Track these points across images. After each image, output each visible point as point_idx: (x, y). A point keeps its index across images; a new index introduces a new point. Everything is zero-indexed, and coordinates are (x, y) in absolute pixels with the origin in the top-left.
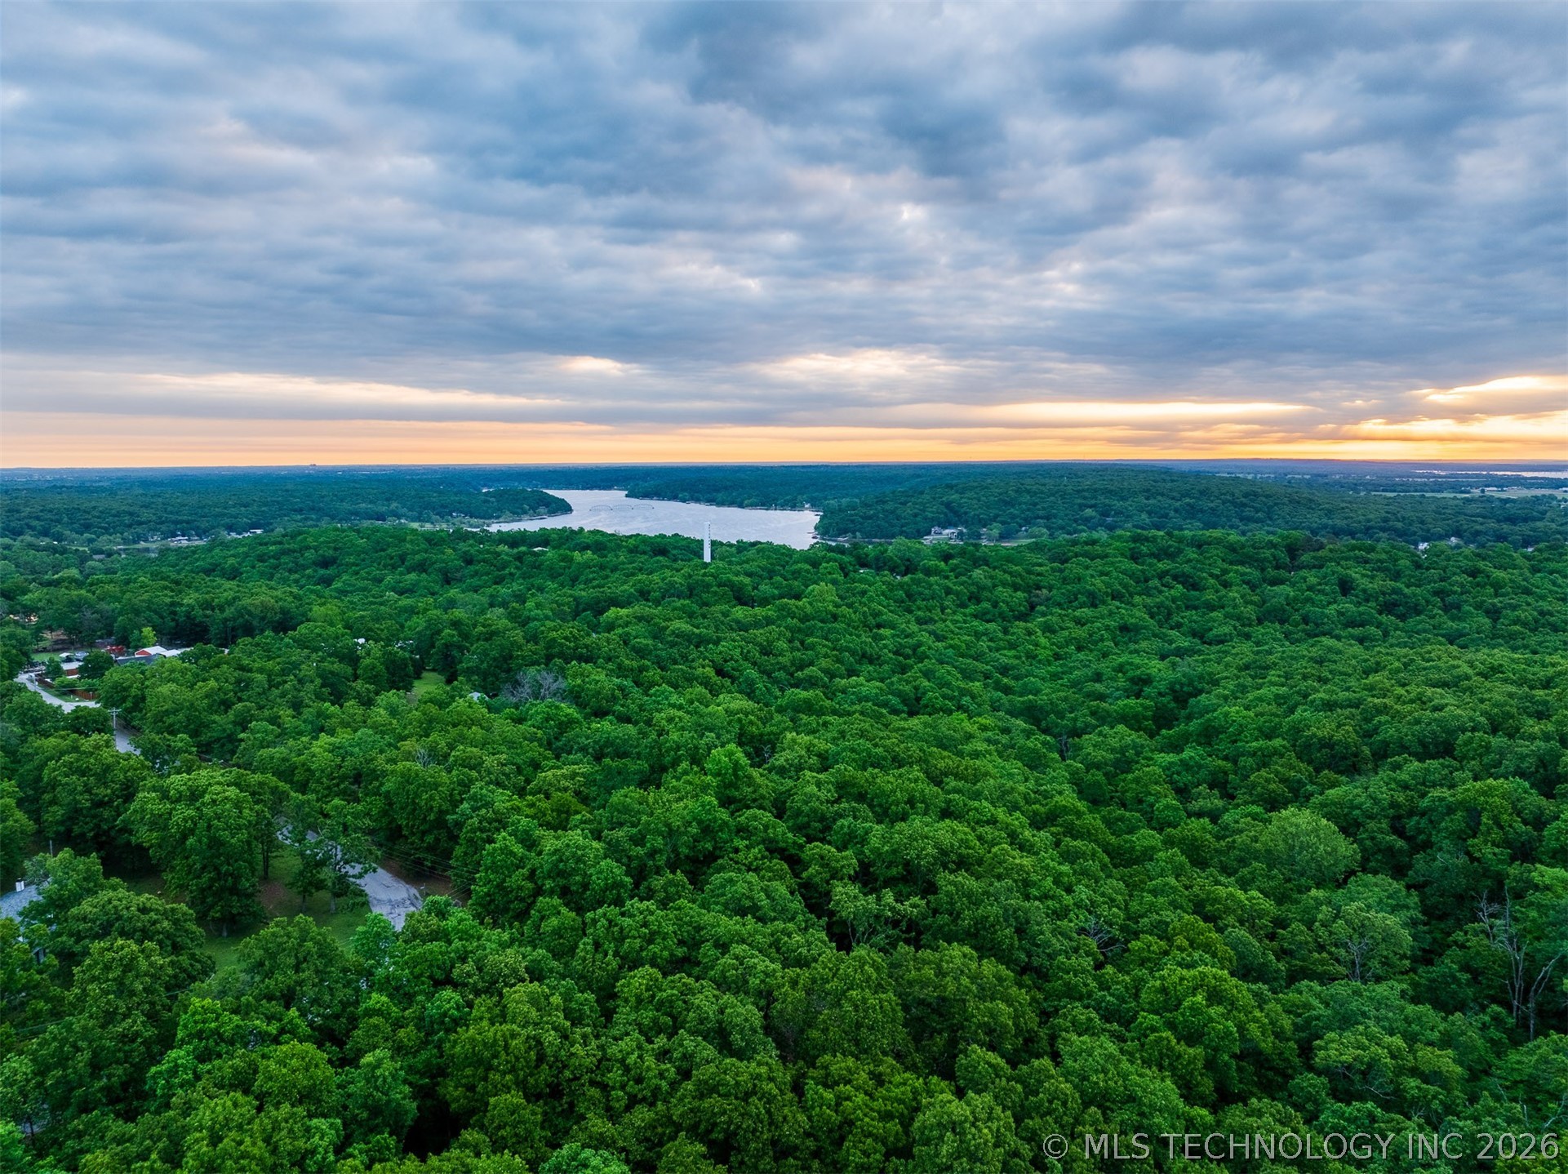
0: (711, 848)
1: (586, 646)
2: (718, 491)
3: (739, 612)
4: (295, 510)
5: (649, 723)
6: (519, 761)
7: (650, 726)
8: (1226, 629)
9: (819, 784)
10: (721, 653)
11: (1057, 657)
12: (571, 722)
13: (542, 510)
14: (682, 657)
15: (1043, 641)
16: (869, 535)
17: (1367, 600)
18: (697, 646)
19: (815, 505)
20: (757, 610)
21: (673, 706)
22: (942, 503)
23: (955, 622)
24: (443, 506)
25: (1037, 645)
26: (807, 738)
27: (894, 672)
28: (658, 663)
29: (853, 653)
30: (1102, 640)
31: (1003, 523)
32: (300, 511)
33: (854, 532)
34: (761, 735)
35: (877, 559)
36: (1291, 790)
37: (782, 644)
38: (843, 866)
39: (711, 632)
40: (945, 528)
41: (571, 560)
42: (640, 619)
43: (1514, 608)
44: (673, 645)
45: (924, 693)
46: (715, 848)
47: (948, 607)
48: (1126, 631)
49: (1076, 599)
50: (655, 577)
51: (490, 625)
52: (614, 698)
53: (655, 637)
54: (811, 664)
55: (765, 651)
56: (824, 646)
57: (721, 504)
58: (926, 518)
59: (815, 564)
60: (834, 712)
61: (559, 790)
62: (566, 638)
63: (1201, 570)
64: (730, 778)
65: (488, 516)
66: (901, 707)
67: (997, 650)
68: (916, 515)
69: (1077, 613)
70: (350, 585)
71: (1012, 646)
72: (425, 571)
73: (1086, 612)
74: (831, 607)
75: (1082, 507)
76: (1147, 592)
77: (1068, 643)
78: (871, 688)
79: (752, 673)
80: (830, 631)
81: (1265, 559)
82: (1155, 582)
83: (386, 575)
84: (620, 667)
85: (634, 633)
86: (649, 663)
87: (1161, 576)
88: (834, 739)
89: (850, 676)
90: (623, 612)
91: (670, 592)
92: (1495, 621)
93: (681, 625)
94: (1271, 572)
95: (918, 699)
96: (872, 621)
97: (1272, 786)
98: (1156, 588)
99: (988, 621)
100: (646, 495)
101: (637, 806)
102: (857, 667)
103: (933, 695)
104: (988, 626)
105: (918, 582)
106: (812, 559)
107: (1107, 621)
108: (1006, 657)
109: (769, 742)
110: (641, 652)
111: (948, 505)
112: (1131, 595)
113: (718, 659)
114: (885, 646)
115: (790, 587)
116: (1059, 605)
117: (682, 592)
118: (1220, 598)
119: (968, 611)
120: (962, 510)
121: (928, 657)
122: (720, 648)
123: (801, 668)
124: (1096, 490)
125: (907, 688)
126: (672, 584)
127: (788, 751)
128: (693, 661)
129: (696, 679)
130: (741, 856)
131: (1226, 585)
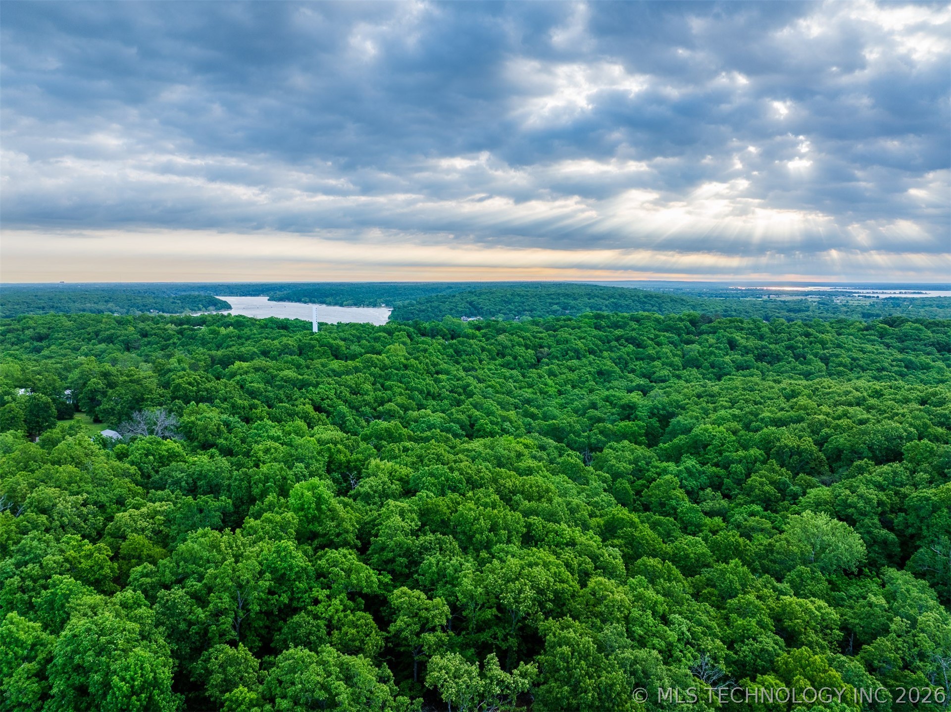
0: (287, 601)
1: (207, 390)
2: (327, 297)
3: (335, 364)
4: (39, 308)
5: (247, 454)
6: (103, 498)
7: (248, 457)
8: (666, 372)
9: (402, 514)
10: (319, 393)
11: (560, 393)
12: (173, 456)
13: (212, 307)
14: (287, 397)
15: (550, 382)
17: (747, 353)
18: (300, 389)
19: (387, 305)
20: (350, 362)
21: (272, 438)
22: (467, 302)
23: (490, 370)
24: (144, 305)
25: (546, 385)
26: (390, 464)
27: (452, 405)
28: (267, 402)
29: (421, 392)
30: (587, 381)
31: (505, 314)
32: (43, 308)
34: (349, 462)
35: (432, 330)
36: (780, 490)
37: (368, 386)
38: (434, 617)
39: (312, 379)
40: (469, 317)
41: (218, 333)
42: (257, 370)
43: (837, 356)
44: (281, 387)
45: (476, 421)
46: (291, 600)
47: (484, 360)
48: (602, 375)
49: (567, 354)
50: (276, 342)
51: (132, 375)
52: (219, 433)
53: (267, 382)
54: (390, 400)
55: (354, 392)
56: (399, 387)
57: (329, 304)
58: (457, 311)
59: (390, 333)
60: (410, 438)
61: (135, 530)
62: (190, 384)
63: (642, 335)
64: (313, 512)
65: (175, 312)
66: (460, 431)
67: (520, 388)
68: (452, 309)
69: (569, 363)
70: (54, 353)
71: (530, 386)
72: (112, 342)
73: (575, 362)
74: (403, 360)
75: (551, 304)
76: (611, 349)
77: (566, 383)
78: (437, 418)
79: (344, 408)
80: (403, 376)
81: (681, 328)
82: (614, 343)
83: (82, 345)
84: (233, 406)
85: (249, 379)
86: (259, 402)
87: (617, 339)
88: (413, 463)
89: (419, 409)
90: (245, 365)
91: (285, 350)
92: (827, 365)
93: (290, 373)
94: (685, 336)
95: (472, 425)
96: (433, 369)
97: (767, 488)
98: (616, 347)
99: (512, 369)
100: (281, 299)
101: (206, 554)
102: (424, 402)
103: (484, 421)
104: (512, 372)
105: (462, 343)
106: (388, 331)
107: (589, 368)
108: (528, 393)
109: (356, 467)
110: (253, 394)
111: (471, 303)
112: (601, 351)
113: (317, 399)
114: (444, 387)
115: (373, 347)
116: (557, 358)
117: (294, 351)
118: (657, 353)
119: (497, 362)
121: (474, 394)
122: (318, 390)
123: (382, 404)
124: (559, 294)
125: (463, 417)
126: (286, 346)
127: (372, 478)
128: (296, 400)
129: (297, 414)
130: (320, 608)
131: (659, 344)
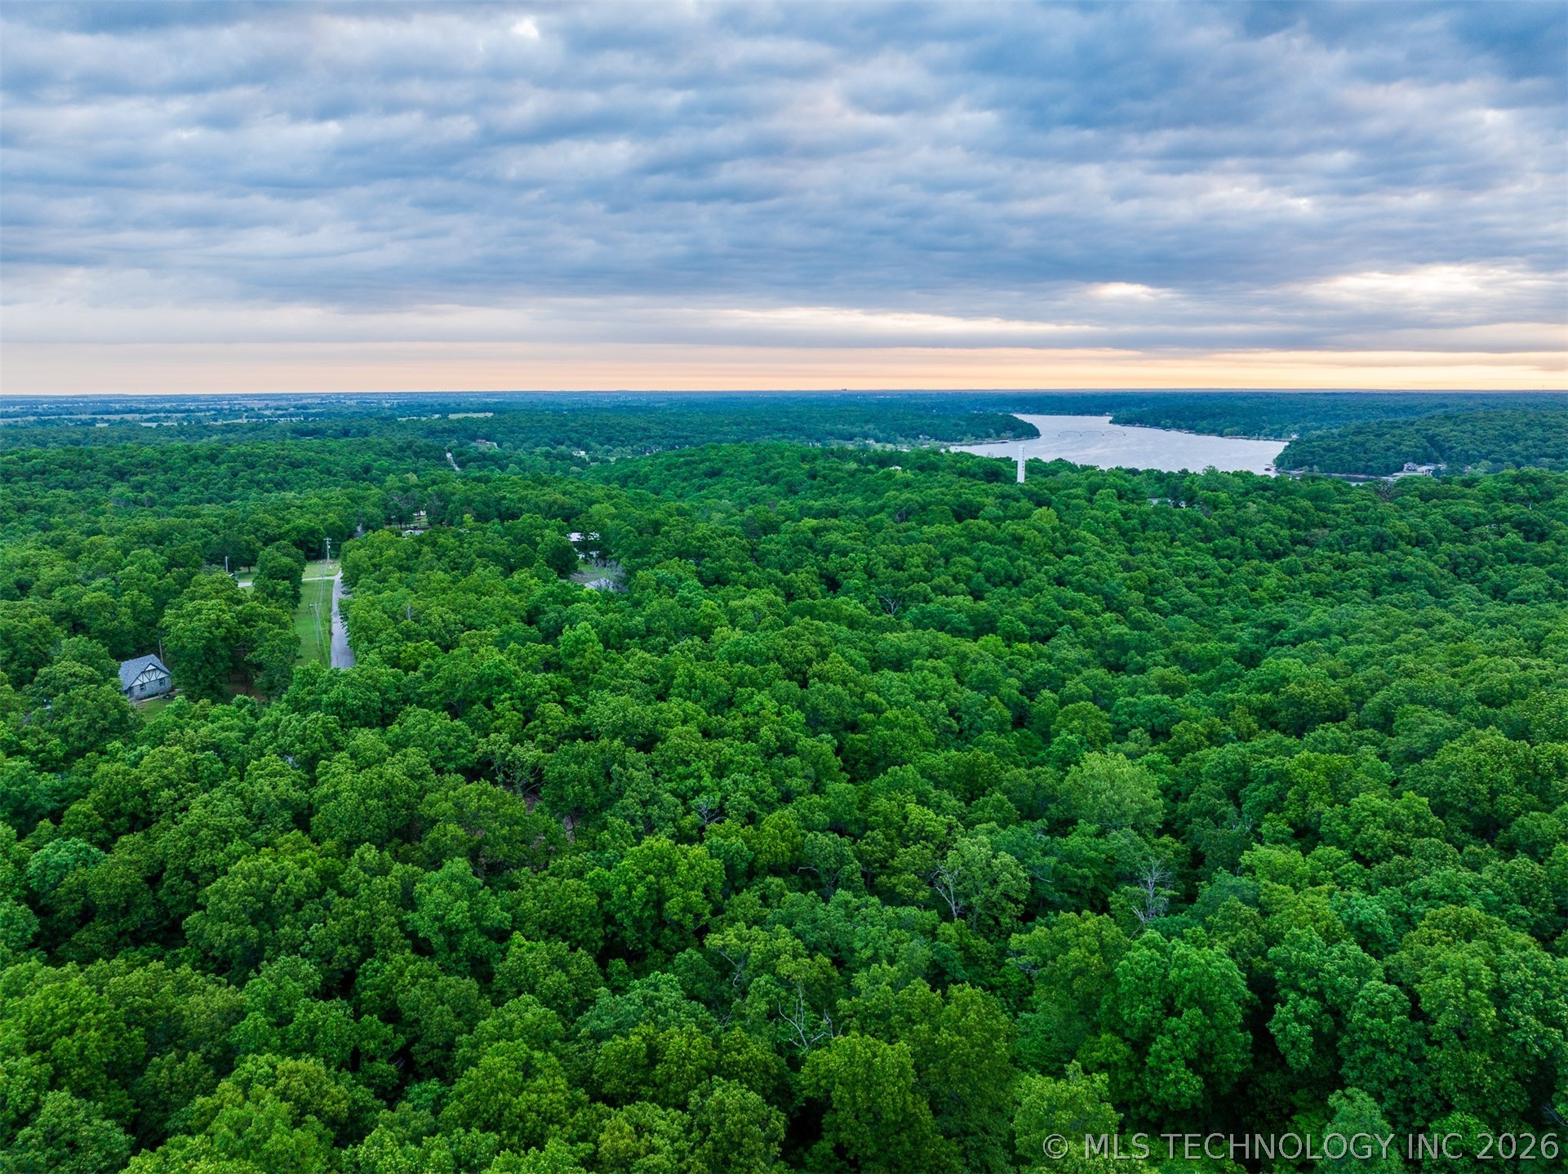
2: (1203, 418)
13: (1009, 434)
16: (1329, 469)
22: (1424, 437)
24: (913, 429)
33: (1311, 466)
40: (1421, 464)
57: (1200, 432)
58: (1398, 453)
65: (952, 440)
68: (1388, 449)
100: (1128, 422)
111: (1431, 439)
120: (1448, 445)
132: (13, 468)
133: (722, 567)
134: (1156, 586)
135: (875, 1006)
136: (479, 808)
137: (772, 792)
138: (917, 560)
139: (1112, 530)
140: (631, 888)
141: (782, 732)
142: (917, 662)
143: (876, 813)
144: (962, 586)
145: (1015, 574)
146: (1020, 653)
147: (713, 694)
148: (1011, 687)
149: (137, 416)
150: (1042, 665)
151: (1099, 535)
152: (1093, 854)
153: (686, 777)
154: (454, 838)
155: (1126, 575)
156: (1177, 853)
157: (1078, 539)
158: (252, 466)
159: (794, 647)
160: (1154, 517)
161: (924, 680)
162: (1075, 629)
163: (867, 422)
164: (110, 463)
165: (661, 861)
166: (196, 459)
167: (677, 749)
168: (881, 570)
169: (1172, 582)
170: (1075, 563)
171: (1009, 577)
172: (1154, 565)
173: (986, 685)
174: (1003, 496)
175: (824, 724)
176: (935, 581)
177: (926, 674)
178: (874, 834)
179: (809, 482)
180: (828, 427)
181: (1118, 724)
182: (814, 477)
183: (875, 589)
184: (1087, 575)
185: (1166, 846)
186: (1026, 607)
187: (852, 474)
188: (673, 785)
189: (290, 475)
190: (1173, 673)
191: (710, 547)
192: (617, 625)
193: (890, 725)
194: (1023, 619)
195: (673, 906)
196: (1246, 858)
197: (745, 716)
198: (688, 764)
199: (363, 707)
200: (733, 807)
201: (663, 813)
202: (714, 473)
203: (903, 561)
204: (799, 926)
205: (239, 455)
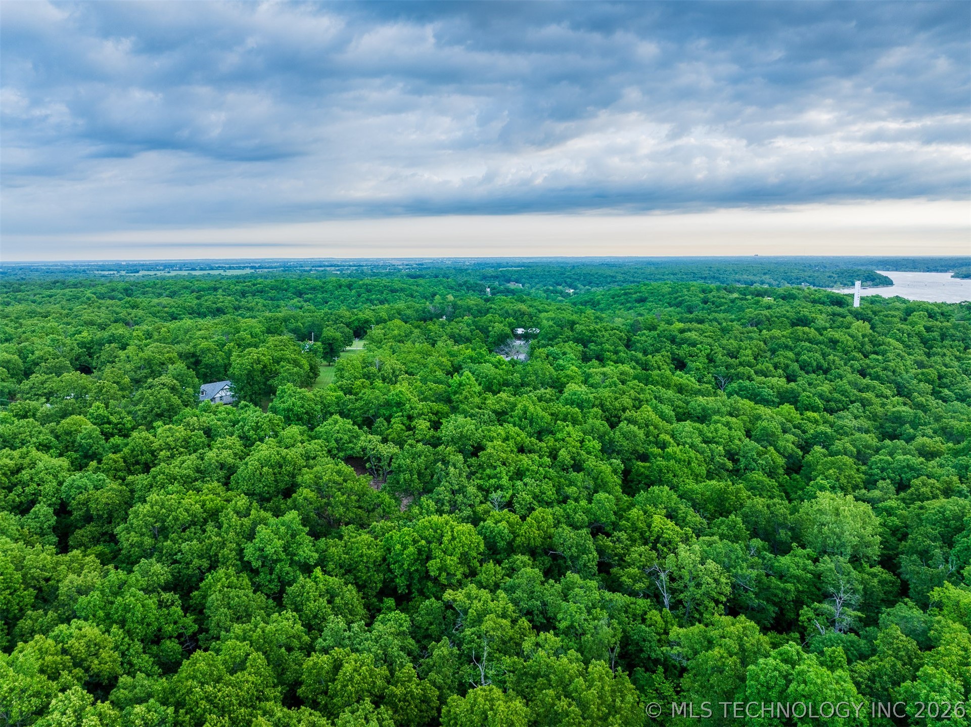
132: (247, 289)
133: (602, 350)
134: (945, 380)
135: (531, 666)
136: (330, 480)
137: (550, 493)
138: (749, 352)
139: (915, 339)
140: (405, 547)
141: (578, 454)
142: (716, 418)
143: (628, 520)
144: (780, 371)
145: (825, 365)
146: (808, 419)
147: (537, 423)
148: (787, 441)
149: (333, 268)
150: (821, 428)
151: (903, 342)
152: (799, 572)
153: (490, 477)
154: (305, 499)
155: (919, 371)
156: (882, 582)
157: (884, 344)
158: (369, 291)
159: (616, 399)
160: (952, 331)
161: (716, 430)
162: (864, 406)
163: (765, 274)
164: (295, 288)
165: (435, 532)
166: (340, 287)
167: (490, 456)
168: (720, 357)
169: (959, 379)
170: (878, 360)
171: (819, 367)
172: (946, 365)
173: (768, 438)
174: (834, 314)
175: (618, 453)
176: (759, 367)
177: (718, 428)
178: (620, 534)
179: (702, 305)
180: (737, 277)
181: (871, 475)
182: (705, 302)
183: (713, 370)
184: (885, 369)
185: (874, 575)
186: (826, 388)
187: (733, 301)
188: (481, 482)
189: (389, 297)
190: (936, 443)
191: (597, 336)
192: (499, 377)
193: (667, 457)
194: (821, 396)
195: (433, 566)
196: (935, 594)
197: (556, 441)
198: (495, 468)
199: (306, 413)
200: (519, 502)
201: (465, 501)
202: (642, 300)
203: (738, 352)
204: (518, 593)
205: (363, 284)
